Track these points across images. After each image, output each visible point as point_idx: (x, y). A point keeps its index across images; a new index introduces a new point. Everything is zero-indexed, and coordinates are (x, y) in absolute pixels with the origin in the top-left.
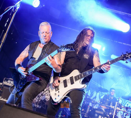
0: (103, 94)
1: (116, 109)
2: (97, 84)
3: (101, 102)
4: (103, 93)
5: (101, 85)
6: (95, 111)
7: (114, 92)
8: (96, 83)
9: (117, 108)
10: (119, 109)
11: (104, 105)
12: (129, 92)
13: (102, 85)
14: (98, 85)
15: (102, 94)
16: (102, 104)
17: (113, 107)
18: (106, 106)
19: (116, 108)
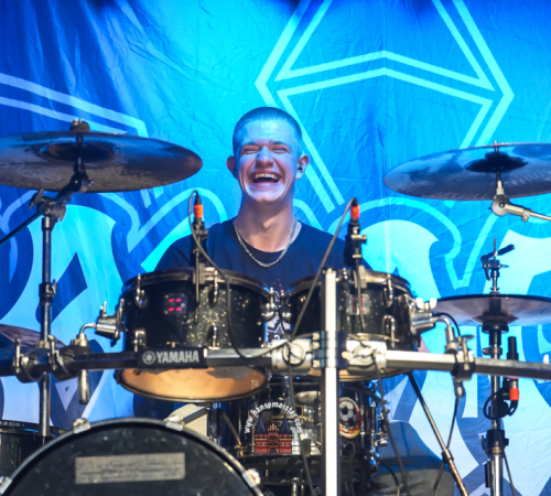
0: (166, 209)
1: (342, 364)
2: (50, 94)
3: (139, 333)
4: (156, 206)
5: (107, 97)
6: (71, 470)
7: (276, 147)
8: (37, 89)
9: (351, 345)
10: (383, 353)
11: (174, 357)
12: (496, 96)
13: (125, 95)
14: (68, 110)
15: (145, 215)
16: (149, 358)
17: (301, 348)
18: (201, 364)
19: (341, 348)
